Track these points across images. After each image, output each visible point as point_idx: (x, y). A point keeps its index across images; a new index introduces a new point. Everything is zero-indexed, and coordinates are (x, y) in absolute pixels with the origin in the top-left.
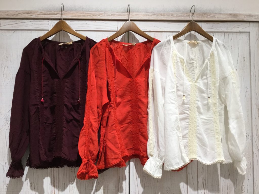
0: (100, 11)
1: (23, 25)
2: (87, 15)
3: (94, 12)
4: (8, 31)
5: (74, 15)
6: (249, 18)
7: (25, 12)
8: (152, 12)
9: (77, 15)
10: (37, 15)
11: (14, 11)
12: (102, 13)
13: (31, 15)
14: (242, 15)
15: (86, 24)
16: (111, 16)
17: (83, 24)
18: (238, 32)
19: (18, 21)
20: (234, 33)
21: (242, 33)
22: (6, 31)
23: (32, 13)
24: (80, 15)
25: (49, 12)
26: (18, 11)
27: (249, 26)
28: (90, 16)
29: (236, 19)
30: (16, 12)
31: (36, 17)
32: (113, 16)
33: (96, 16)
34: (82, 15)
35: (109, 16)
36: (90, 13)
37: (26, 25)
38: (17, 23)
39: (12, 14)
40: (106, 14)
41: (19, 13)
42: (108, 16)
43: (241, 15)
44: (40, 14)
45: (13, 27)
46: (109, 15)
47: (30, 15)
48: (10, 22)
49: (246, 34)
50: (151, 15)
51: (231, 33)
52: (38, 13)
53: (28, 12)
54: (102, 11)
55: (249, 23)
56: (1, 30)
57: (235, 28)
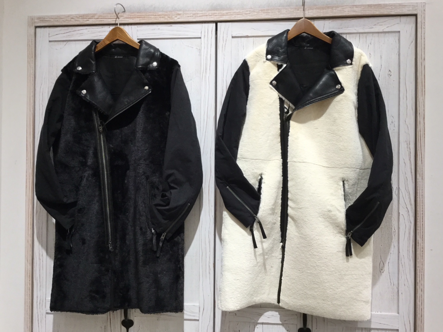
0: (177, 11)
1: (77, 34)
2: (160, 17)
3: (170, 11)
4: (58, 43)
5: (142, 18)
6: (398, 10)
7: (80, 16)
8: (251, 8)
9: (147, 18)
10: (94, 20)
11: (67, 15)
12: (180, 12)
13: (87, 19)
14: (388, 5)
15: (159, 29)
16: (193, 16)
17: (154, 29)
18: (381, 33)
19: (70, 29)
20: (374, 35)
21: (388, 34)
22: (56, 43)
23: (89, 17)
24: (150, 17)
25: (109, 15)
26: (70, 15)
27: (399, 22)
28: (163, 18)
29: (377, 13)
30: (69, 16)
31: (94, 23)
32: (195, 16)
33: (172, 17)
34: (153, 17)
35: (190, 17)
36: (163, 13)
37: (81, 34)
38: (69, 32)
39: (63, 19)
41: (73, 18)
42: (188, 16)
43: (385, 6)
44: (99, 18)
45: (64, 36)
46: (190, 15)
47: (85, 19)
48: (61, 30)
49: (394, 34)
50: (248, 12)
51: (371, 35)
52: (96, 17)
53: (84, 16)
54: (180, 10)
55: (399, 17)
56: (50, 41)
57: (375, 26)
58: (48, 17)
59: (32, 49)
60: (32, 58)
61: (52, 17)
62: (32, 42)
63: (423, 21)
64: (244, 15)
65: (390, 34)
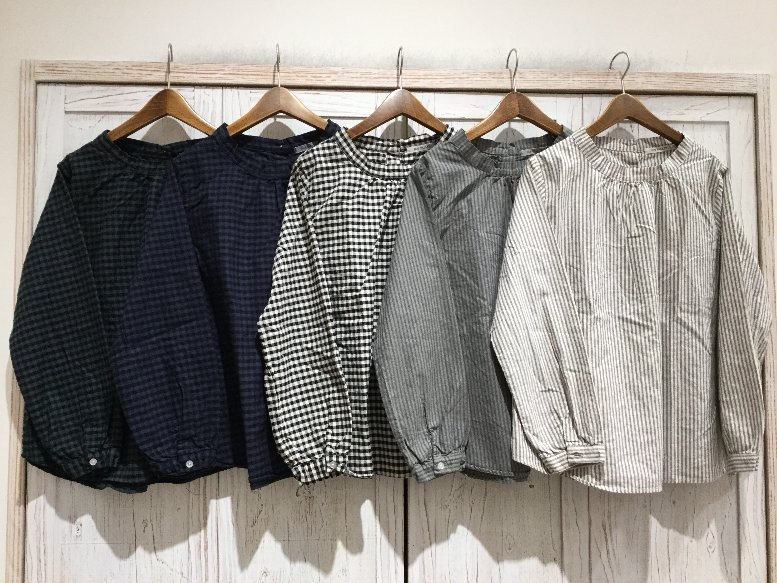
0: (330, 66)
1: (127, 100)
2: (297, 76)
3: (316, 66)
4: (85, 116)
6: (726, 85)
7: (134, 66)
8: (469, 68)
11: (105, 62)
12: (337, 69)
13: (149, 73)
16: (361, 78)
18: (697, 123)
19: (111, 89)
20: (686, 126)
21: (709, 126)
22: (80, 116)
23: (153, 69)
25: (195, 67)
26: (114, 62)
27: (727, 106)
28: (304, 78)
29: (691, 88)
30: (109, 64)
32: (366, 78)
33: (320, 77)
35: (355, 79)
36: (303, 68)
37: (135, 100)
38: (109, 96)
39: (98, 70)
40: (348, 72)
41: (118, 69)
42: (352, 78)
43: (706, 76)
45: (99, 104)
46: (356, 76)
47: (145, 73)
48: (91, 91)
49: (719, 126)
50: (465, 75)
51: (680, 125)
53: (141, 66)
54: (336, 65)
55: (727, 97)
56: (66, 112)
57: (689, 111)
58: (66, 64)
59: (29, 127)
60: (29, 144)
61: (72, 65)
62: (29, 112)
63: (767, 106)
64: (457, 79)
65: (713, 127)
